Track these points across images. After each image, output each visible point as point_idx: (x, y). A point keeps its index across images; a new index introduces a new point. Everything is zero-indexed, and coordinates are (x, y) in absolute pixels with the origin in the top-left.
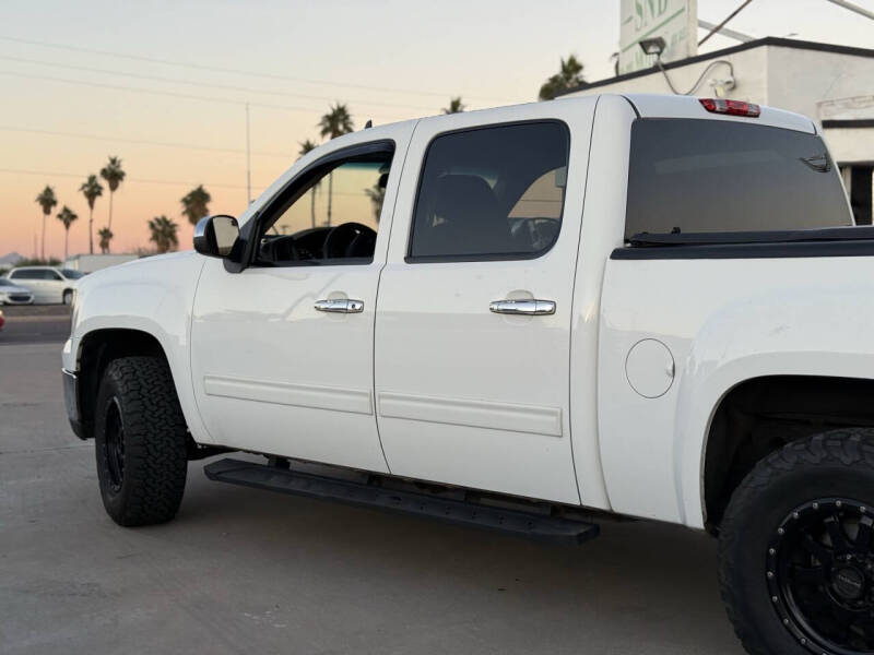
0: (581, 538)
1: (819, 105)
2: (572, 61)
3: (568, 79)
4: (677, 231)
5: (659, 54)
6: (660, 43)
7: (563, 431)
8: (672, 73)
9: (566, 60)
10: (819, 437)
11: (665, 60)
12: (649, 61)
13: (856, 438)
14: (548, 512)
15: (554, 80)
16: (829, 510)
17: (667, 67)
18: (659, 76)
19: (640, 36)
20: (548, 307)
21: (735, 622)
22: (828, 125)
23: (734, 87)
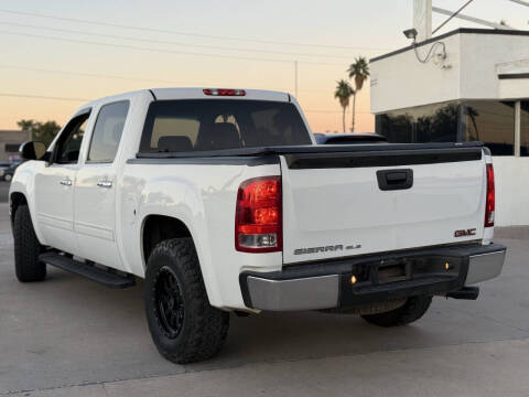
1: (496, 65)
5: (415, 37)
6: (414, 32)
17: (417, 45)
20: (110, 184)
22: (502, 77)
23: (445, 57)
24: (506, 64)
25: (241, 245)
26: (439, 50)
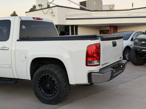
0: (14, 83)
1: (66, 16)
2: (35, 6)
3: (34, 9)
4: (28, 37)
5: (41, 7)
6: (41, 5)
7: (11, 67)
8: (44, 10)
9: (34, 5)
10: (44, 66)
11: (42, 8)
12: (40, 8)
13: (48, 66)
14: (10, 79)
15: (32, 9)
16: (45, 76)
17: (43, 9)
18: (41, 10)
19: (39, 4)
20: (8, 49)
21: (35, 93)
22: (67, 19)
23: (53, 13)
24: (67, 16)
25: (89, 64)
26: (51, 11)
